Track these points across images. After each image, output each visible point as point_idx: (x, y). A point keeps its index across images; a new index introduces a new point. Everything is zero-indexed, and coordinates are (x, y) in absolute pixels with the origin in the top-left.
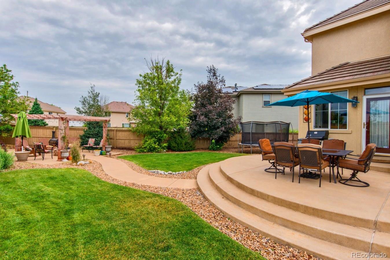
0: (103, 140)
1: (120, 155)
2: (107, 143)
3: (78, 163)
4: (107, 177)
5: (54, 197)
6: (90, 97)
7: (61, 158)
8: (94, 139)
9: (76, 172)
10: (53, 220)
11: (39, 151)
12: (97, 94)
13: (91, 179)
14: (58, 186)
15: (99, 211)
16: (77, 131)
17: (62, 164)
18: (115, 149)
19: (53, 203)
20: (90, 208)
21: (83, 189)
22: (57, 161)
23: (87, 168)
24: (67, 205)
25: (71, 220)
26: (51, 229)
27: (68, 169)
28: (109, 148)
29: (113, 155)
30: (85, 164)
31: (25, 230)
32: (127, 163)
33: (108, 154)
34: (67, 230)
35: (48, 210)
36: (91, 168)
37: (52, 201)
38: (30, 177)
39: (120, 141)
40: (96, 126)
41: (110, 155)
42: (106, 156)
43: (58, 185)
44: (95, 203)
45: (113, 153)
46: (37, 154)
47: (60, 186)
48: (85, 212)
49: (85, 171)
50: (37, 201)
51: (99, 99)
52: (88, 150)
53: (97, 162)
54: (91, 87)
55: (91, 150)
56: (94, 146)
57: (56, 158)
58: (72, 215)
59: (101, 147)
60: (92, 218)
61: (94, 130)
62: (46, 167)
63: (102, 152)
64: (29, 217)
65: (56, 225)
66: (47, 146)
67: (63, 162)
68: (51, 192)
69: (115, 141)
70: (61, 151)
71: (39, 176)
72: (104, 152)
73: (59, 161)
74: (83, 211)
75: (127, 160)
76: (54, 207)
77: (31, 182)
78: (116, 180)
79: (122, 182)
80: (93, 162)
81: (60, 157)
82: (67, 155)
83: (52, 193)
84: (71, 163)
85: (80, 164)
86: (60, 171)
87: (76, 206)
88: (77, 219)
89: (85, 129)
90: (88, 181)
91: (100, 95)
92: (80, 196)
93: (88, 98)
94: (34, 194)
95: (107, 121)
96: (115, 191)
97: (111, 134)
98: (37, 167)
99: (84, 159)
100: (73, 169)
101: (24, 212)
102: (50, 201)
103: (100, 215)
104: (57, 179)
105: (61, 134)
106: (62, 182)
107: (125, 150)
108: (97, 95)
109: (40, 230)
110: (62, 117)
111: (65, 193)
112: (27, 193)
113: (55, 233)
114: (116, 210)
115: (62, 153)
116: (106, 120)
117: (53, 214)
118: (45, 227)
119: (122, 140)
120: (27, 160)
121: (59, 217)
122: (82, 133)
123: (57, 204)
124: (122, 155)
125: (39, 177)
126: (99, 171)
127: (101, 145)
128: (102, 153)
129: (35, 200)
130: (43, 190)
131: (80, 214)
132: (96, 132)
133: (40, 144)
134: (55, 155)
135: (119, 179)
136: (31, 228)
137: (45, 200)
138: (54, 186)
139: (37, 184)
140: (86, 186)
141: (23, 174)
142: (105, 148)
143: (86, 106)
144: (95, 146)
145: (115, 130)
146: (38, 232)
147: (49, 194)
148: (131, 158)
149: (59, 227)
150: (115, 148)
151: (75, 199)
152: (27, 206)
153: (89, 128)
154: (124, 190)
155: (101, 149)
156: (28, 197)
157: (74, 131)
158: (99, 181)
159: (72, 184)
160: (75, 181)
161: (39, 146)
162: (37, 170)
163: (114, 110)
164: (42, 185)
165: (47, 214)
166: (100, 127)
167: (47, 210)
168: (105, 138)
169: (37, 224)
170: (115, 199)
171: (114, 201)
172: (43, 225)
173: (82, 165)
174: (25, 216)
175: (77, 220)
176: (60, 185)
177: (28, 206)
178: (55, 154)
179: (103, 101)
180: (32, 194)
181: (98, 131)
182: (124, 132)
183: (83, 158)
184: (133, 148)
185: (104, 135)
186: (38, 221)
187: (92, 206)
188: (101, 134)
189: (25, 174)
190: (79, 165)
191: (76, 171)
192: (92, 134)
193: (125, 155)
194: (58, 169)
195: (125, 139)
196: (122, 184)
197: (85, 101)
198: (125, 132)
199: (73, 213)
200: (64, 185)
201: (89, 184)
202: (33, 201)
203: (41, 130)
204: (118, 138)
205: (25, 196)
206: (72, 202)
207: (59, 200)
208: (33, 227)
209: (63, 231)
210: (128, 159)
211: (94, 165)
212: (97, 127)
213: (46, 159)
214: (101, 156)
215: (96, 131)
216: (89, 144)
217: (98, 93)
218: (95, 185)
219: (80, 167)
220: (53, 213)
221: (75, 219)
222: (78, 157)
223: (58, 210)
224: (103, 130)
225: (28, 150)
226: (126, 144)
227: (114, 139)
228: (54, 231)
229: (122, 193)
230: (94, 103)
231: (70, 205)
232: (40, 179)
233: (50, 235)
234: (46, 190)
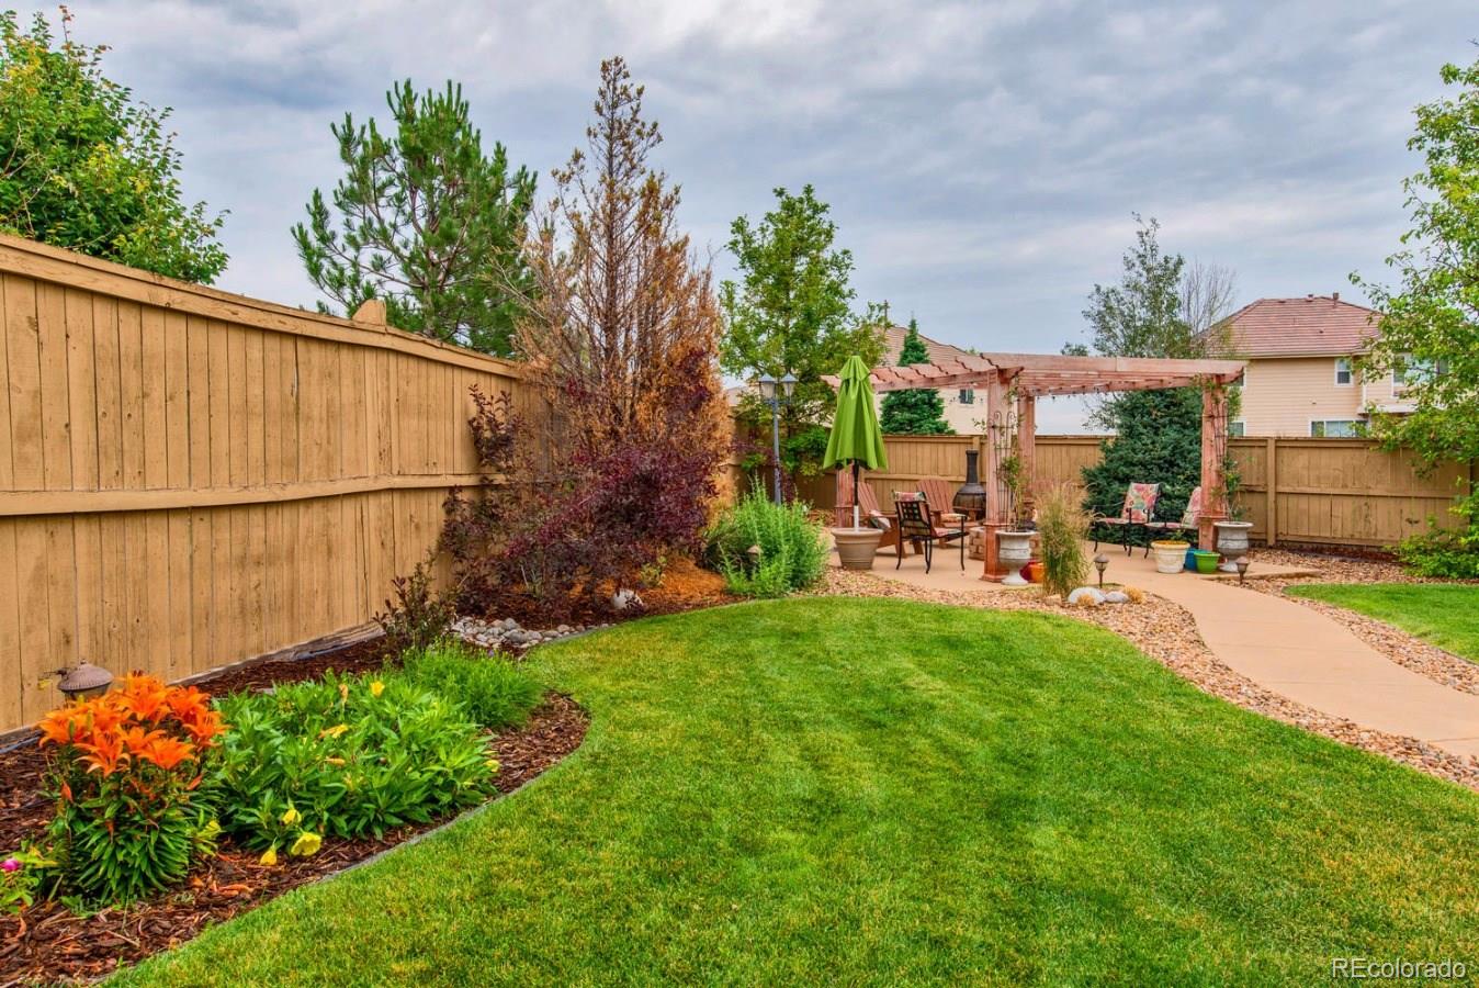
0: (1202, 493)
1: (1303, 582)
2: (1224, 507)
3: (1073, 597)
4: (1226, 677)
5: (951, 723)
6: (1136, 288)
7: (998, 570)
8: (1156, 486)
9: (1059, 633)
10: (934, 825)
11: (913, 531)
12: (1171, 266)
13: (1134, 674)
14: (971, 681)
15: (1180, 852)
16: (1073, 450)
17: (1003, 594)
18: (1271, 548)
19: (944, 749)
20: (1122, 816)
21: (1088, 711)
22: (983, 579)
23: (1113, 624)
24: (1003, 770)
25: (1017, 854)
26: (920, 871)
27: (1023, 615)
28: (1235, 537)
29: (1262, 578)
30: (1106, 601)
31: (816, 834)
32: (1354, 626)
33: (1231, 567)
34: (992, 896)
35: (918, 774)
36: (1138, 627)
37: (940, 740)
38: (872, 627)
39: (1303, 503)
40: (1166, 420)
41: (1242, 572)
42: (1220, 579)
43: (974, 677)
44: (1150, 796)
45: (1258, 566)
46: (908, 547)
47: (981, 681)
48: (1094, 832)
49: (1105, 634)
50: (879, 725)
51: (1180, 289)
52: (1121, 547)
53: (1167, 602)
54: (1141, 234)
55: (1139, 545)
56: (1153, 520)
57: (978, 568)
58: (1024, 827)
59: (1190, 526)
60: (1133, 878)
61: (1153, 443)
62: (935, 599)
63: (1196, 553)
64: (843, 788)
65: (944, 857)
66: (944, 516)
67: (1003, 587)
68: (941, 698)
69: (1271, 505)
70: (998, 532)
71: (903, 627)
72: (1205, 553)
73: (988, 580)
74: (1083, 822)
75: (1350, 606)
76: (947, 766)
77: (871, 646)
78: (1282, 703)
79: (1323, 721)
80: (1144, 598)
81: (993, 562)
82: (1021, 552)
83: (943, 702)
84: (1041, 592)
85: (1080, 600)
86: (989, 617)
87: (1047, 789)
88: (1047, 855)
89: (1107, 438)
90: (1115, 681)
91: (1183, 271)
92: (1073, 744)
93: (1126, 295)
94: (873, 692)
95: (1227, 380)
96: (1276, 759)
97: (1247, 463)
98: (903, 595)
99: (1101, 585)
100: (1046, 618)
101: (826, 756)
102: (930, 735)
103: (1183, 871)
104: (973, 647)
105: (997, 449)
106: (991, 666)
107: (1335, 560)
108: (1171, 270)
109: (873, 856)
110: (1001, 367)
111: (1000, 713)
112: (848, 686)
113: (937, 895)
114: (1289, 870)
115: (1004, 545)
116: (1218, 377)
117: (939, 800)
118: (895, 849)
119: (1315, 501)
120: (870, 568)
121: (961, 821)
122: (1095, 458)
123: (958, 754)
124: (1314, 581)
125: (904, 633)
126: (1178, 644)
127: (1190, 519)
128: (1195, 557)
129: (874, 716)
130: (912, 684)
131: (1064, 834)
132: (1166, 453)
133: (916, 496)
134: (976, 557)
135: (1306, 704)
136: (839, 835)
137: (910, 727)
138: (954, 677)
139: (891, 656)
140: (1103, 703)
141: (850, 611)
142: (1211, 537)
143: (1115, 336)
144: (1160, 525)
145: (1271, 446)
146: (864, 863)
147: (932, 707)
148: (1376, 601)
149: (954, 867)
150: (1271, 542)
151: (1045, 752)
152: (841, 736)
153: (1130, 432)
154: (1342, 764)
155: (1189, 536)
156: (849, 702)
157: (1056, 449)
158: (1178, 689)
159: (1037, 679)
160: (1052, 669)
161: (913, 509)
162: (899, 605)
163: (1265, 350)
164: (907, 663)
165: (910, 791)
166: (1185, 427)
167: (916, 773)
168: (1214, 475)
169: (864, 825)
170: (1283, 804)
171: (1275, 818)
172: (889, 835)
173: (1089, 607)
174: (826, 776)
175: (1050, 860)
176: (982, 674)
177: (847, 737)
178: (974, 549)
179: (1203, 297)
180: (867, 691)
181: (1175, 448)
182: (1325, 453)
183: (1093, 576)
184: (1388, 547)
185: (1209, 460)
186: (871, 814)
187: (1136, 810)
188: (1190, 462)
189: (854, 614)
190: (1075, 607)
191: (1059, 626)
192: (1143, 464)
193: (1338, 580)
194: (980, 611)
195: (1332, 491)
196: (1324, 733)
197: (1111, 308)
198: (1333, 452)
199: (1030, 819)
200: (1000, 681)
201: (1124, 695)
202: (866, 720)
203: (927, 448)
204: (1287, 489)
205: (841, 692)
206: (1030, 761)
207: (971, 740)
208: (849, 835)
209: (975, 898)
210: (1359, 602)
211: (1154, 616)
212: (1171, 422)
213: (940, 569)
214: (1190, 576)
215: (1164, 448)
216: (1129, 511)
217: (1176, 258)
218: (1157, 707)
219: (1082, 616)
220: (939, 796)
221: (1039, 852)
222: (1070, 564)
223: (960, 785)
224: (1199, 442)
225: (875, 527)
226: (1343, 523)
227: (1265, 493)
228: (929, 882)
229: (1329, 779)
230: (1154, 314)
231: (1017, 774)
232: (907, 639)
233: (913, 898)
234: (923, 687)
